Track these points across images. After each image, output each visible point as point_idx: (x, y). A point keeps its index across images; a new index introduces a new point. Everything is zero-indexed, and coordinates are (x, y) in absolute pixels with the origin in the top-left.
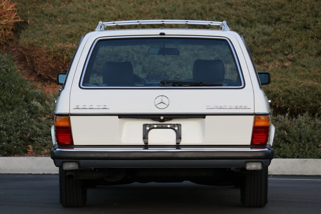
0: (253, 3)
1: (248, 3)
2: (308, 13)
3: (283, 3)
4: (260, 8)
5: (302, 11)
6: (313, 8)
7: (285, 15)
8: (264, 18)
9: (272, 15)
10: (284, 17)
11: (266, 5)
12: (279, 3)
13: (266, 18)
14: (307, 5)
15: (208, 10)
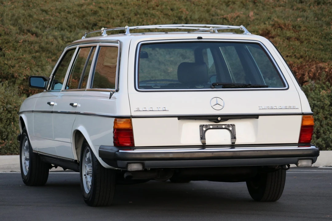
0: (67, 10)
1: (62, 10)
2: (121, 19)
3: (95, 10)
4: (75, 14)
5: (115, 18)
6: (124, 15)
7: (100, 21)
8: (82, 23)
9: (89, 21)
10: (100, 23)
11: (79, 11)
12: (92, 11)
13: (83, 24)
14: (119, 12)
15: (26, 16)
